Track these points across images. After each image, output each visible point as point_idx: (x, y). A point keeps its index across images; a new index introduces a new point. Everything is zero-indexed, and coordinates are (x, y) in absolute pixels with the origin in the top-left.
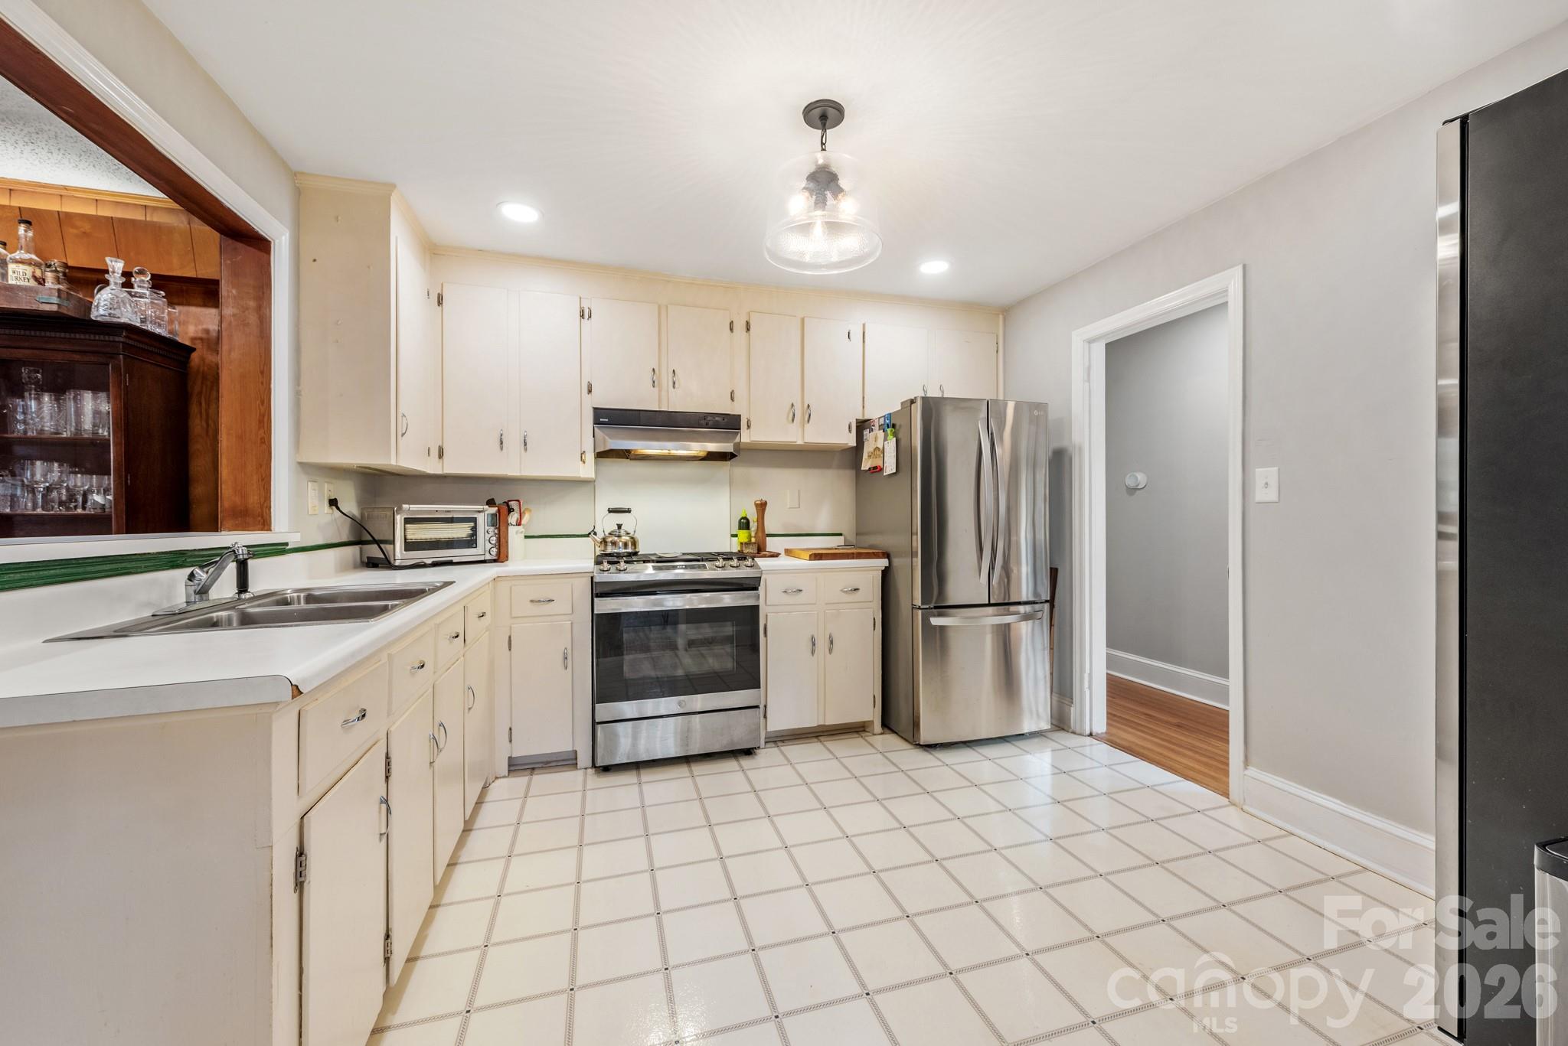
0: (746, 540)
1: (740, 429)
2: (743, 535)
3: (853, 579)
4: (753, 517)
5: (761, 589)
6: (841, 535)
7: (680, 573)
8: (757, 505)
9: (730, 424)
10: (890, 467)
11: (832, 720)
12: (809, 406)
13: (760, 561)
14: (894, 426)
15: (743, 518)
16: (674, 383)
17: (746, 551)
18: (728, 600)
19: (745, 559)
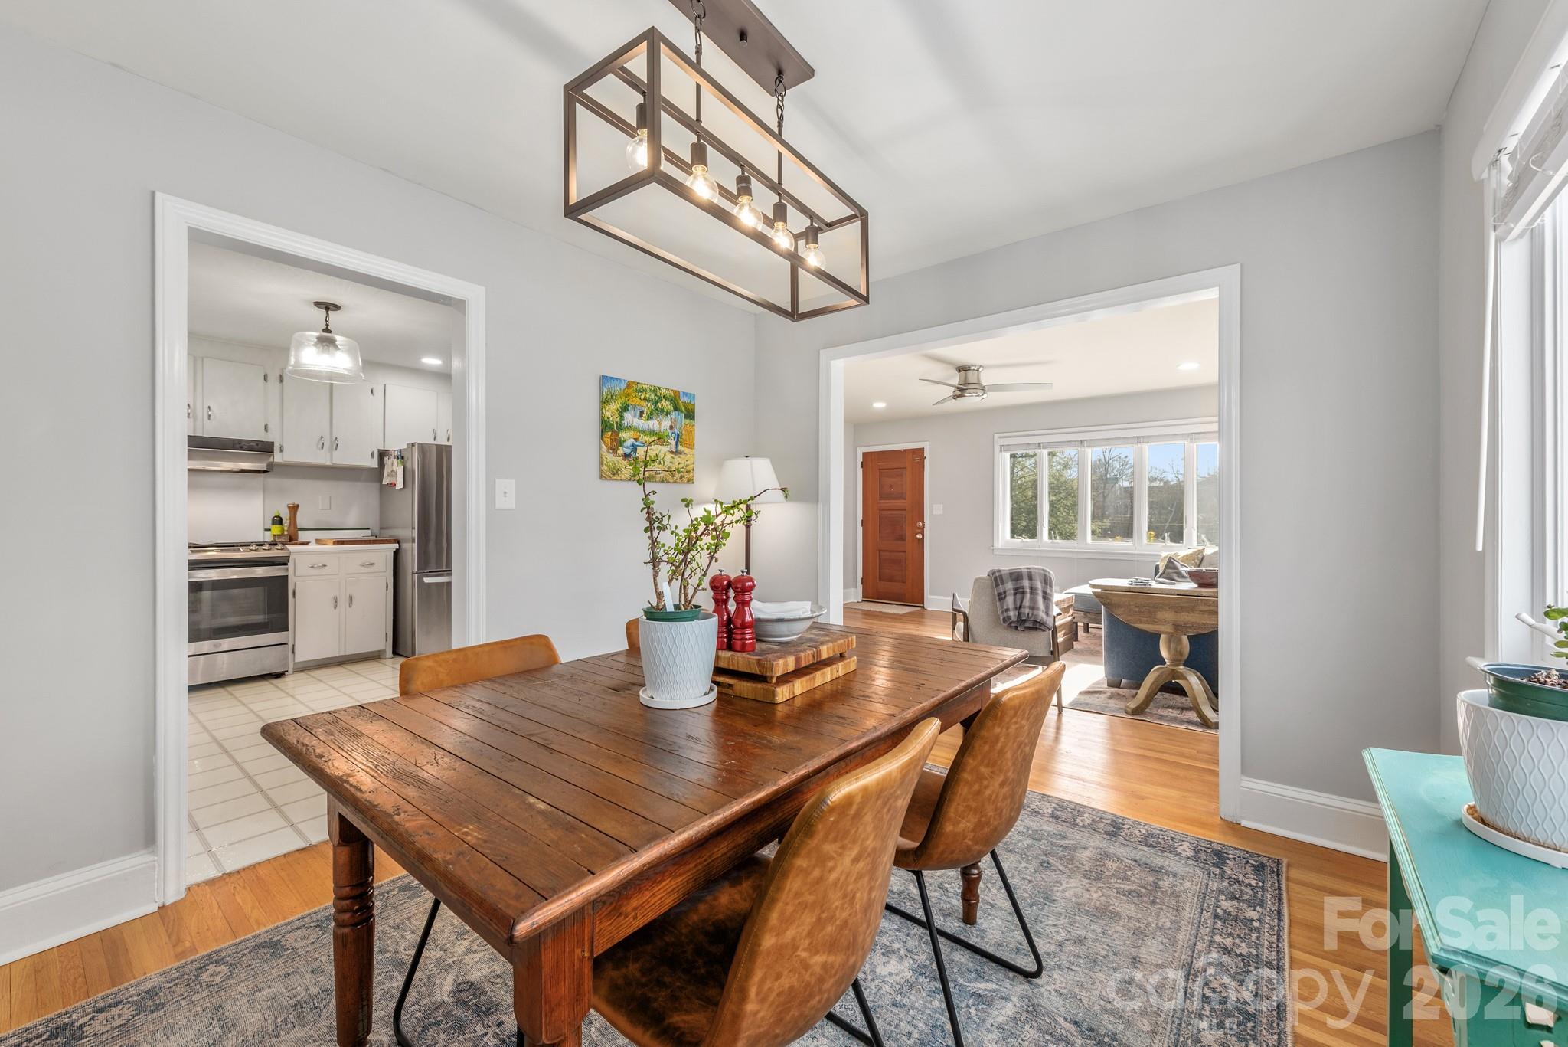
0: (279, 533)
1: (273, 452)
2: (276, 530)
3: (371, 557)
4: (285, 515)
5: (290, 565)
6: (368, 529)
7: (213, 554)
8: (289, 507)
9: (266, 448)
10: (399, 485)
11: (351, 650)
12: (336, 438)
13: (289, 547)
14: (402, 458)
15: (279, 517)
16: (210, 416)
17: (277, 540)
18: (260, 572)
19: (276, 544)
